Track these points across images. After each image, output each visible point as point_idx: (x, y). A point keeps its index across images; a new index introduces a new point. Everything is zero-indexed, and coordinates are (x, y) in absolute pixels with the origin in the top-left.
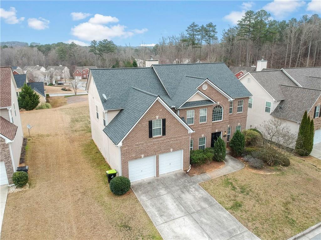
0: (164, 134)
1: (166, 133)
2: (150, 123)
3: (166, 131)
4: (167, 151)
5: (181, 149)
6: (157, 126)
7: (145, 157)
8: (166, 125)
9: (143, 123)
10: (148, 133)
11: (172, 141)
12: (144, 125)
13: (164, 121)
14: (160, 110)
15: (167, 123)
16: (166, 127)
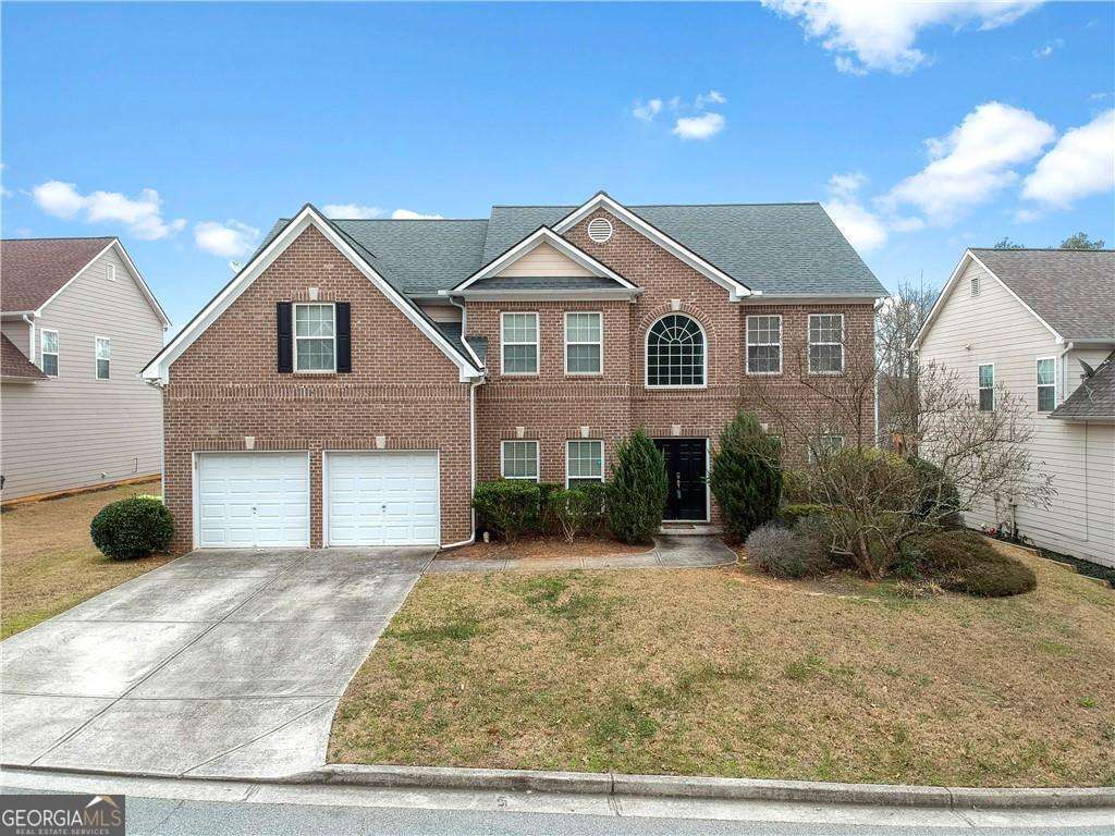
0: (345, 365)
1: (354, 362)
2: (284, 312)
3: (354, 354)
4: (356, 443)
5: (425, 449)
6: (314, 327)
7: (259, 448)
8: (354, 333)
9: (254, 310)
10: (275, 350)
11: (384, 402)
12: (259, 317)
13: (344, 313)
14: (326, 266)
15: (356, 324)
16: (354, 340)
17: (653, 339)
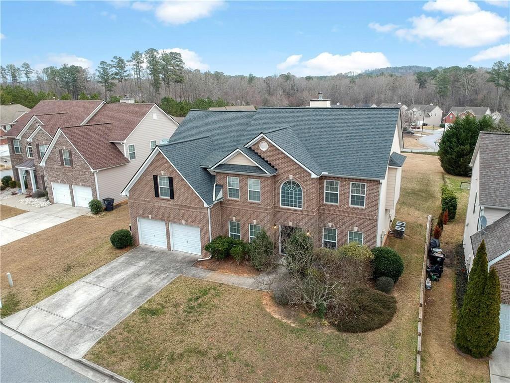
0: (172, 197)
1: (175, 196)
2: (155, 178)
3: (175, 194)
4: (178, 221)
5: (196, 226)
6: (164, 184)
7: (153, 218)
8: (174, 187)
9: (148, 177)
10: (154, 190)
11: (184, 210)
12: (149, 179)
13: (171, 180)
14: (165, 165)
15: (175, 184)
16: (174, 189)
17: (283, 189)
